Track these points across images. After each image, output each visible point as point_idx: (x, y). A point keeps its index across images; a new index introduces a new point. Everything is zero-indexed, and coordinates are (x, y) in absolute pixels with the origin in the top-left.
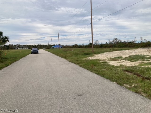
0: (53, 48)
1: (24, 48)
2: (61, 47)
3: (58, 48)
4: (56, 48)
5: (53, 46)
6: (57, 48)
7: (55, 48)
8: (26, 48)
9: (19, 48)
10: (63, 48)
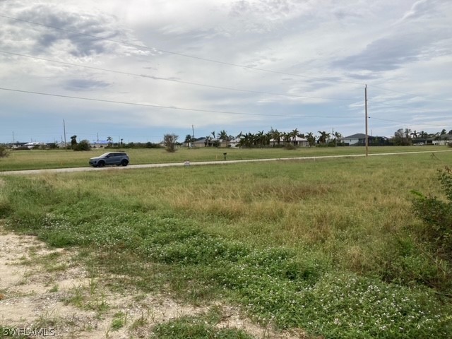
9: (434, 142)
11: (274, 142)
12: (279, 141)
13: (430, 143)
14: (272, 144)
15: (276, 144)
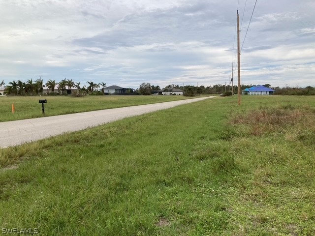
0: (246, 93)
1: (173, 93)
2: (270, 92)
3: (260, 93)
4: (253, 93)
5: (247, 90)
6: (257, 93)
7: (250, 93)
8: (177, 93)
9: (163, 93)
10: (276, 94)
11: (48, 90)
12: (53, 90)
13: (160, 93)
14: (46, 92)
15: (50, 92)
